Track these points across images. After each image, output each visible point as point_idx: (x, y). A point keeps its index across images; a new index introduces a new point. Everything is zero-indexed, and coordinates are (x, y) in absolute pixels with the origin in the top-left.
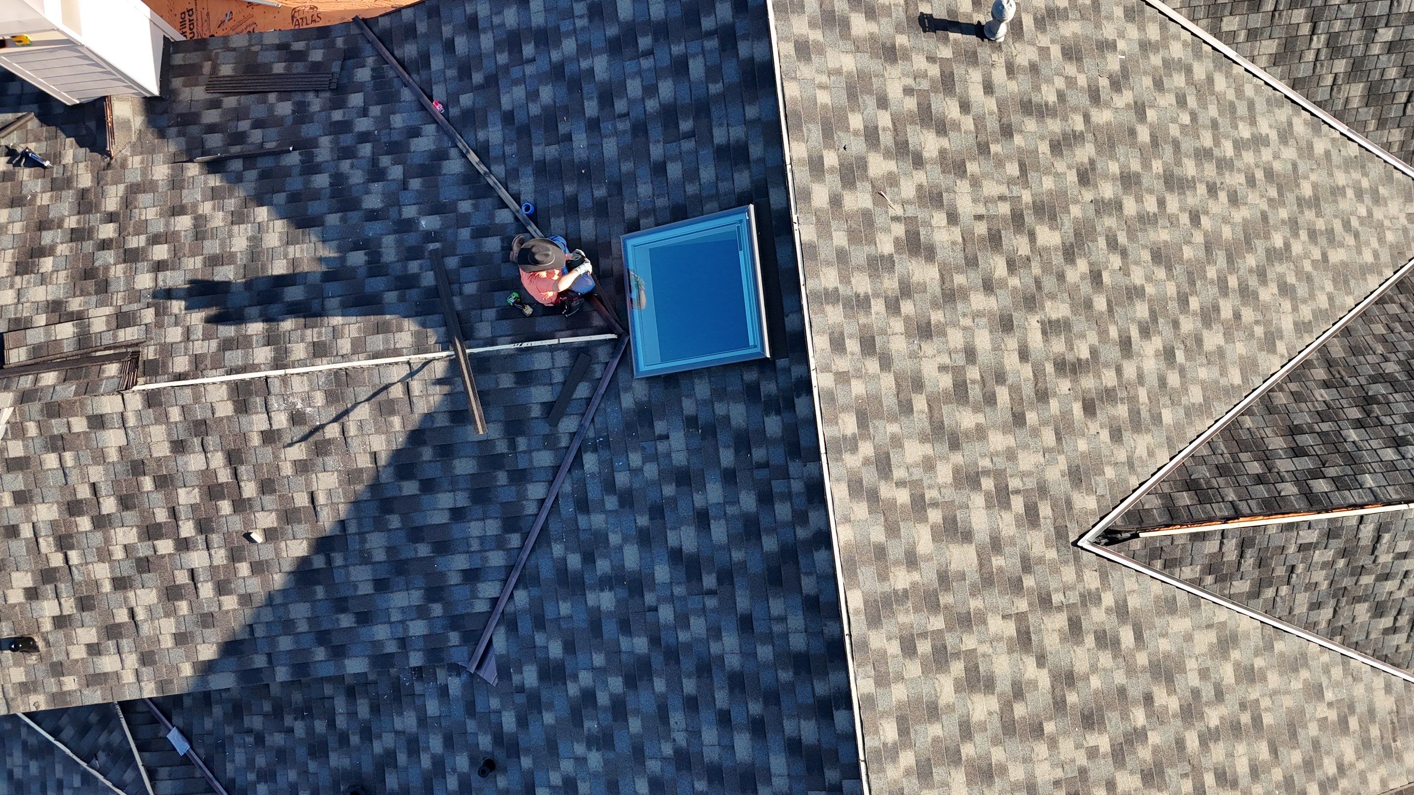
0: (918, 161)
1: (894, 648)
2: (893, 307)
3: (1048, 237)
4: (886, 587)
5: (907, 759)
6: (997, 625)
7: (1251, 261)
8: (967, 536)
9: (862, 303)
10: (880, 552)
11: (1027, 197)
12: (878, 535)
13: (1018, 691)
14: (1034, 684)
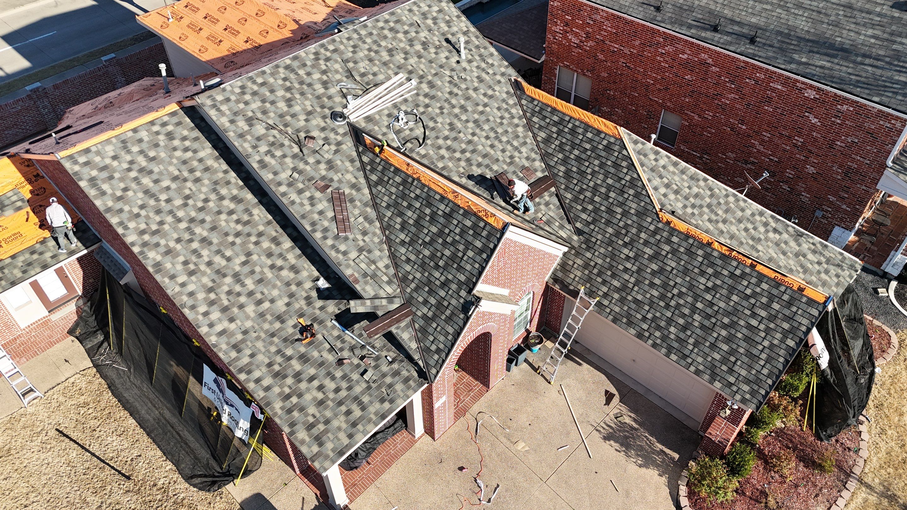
0: (411, 46)
1: (283, 76)
2: (370, 50)
3: (425, 87)
4: (297, 69)
5: (255, 88)
6: (308, 103)
7: (480, 159)
8: (326, 88)
9: (364, 42)
10: (304, 65)
11: (430, 78)
12: (309, 63)
13: (293, 116)
14: (299, 120)
